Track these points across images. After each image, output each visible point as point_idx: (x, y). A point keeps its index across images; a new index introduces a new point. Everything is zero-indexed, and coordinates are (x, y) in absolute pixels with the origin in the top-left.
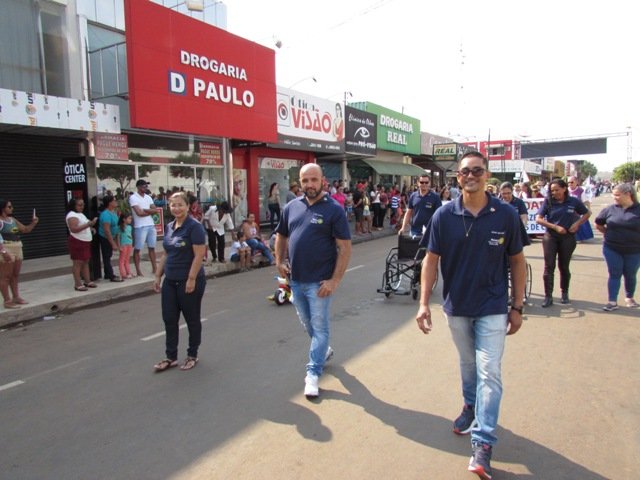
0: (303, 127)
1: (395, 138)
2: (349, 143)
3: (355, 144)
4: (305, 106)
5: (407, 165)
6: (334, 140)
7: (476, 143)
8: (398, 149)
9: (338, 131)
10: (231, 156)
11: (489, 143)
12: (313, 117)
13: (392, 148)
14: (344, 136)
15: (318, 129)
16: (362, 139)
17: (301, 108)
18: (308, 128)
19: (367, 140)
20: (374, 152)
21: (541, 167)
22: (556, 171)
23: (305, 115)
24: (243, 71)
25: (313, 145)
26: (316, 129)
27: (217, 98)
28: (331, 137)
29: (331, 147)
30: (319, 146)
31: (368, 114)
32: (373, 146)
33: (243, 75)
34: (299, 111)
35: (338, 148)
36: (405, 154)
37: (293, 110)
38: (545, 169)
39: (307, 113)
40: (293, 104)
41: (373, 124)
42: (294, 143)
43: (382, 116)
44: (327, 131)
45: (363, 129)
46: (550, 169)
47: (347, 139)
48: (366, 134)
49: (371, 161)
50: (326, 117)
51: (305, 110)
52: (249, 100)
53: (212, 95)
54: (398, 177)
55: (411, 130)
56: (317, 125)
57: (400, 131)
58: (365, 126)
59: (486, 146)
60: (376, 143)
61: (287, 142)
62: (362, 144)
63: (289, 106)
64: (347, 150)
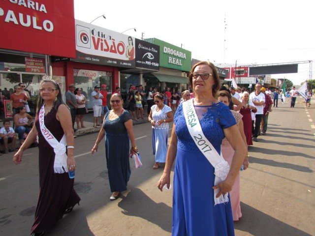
0: (102, 50)
1: (174, 61)
2: (138, 62)
3: (143, 62)
4: (103, 36)
5: (184, 78)
6: (127, 59)
7: (229, 68)
8: (176, 67)
9: (130, 54)
10: (51, 67)
11: (236, 68)
12: (110, 43)
13: (172, 67)
14: (134, 57)
15: (115, 52)
16: (148, 60)
17: (101, 38)
18: (106, 50)
19: (152, 61)
20: (158, 68)
21: (263, 81)
22: (272, 84)
23: (103, 42)
24: (43, 6)
25: (110, 62)
26: (112, 51)
27: (16, 22)
28: (124, 57)
29: (125, 64)
30: (115, 62)
31: (154, 45)
32: (157, 65)
33: (43, 8)
34: (99, 39)
35: (130, 64)
36: (183, 71)
37: (93, 38)
38: (266, 82)
39: (105, 41)
40: (93, 34)
41: (156, 51)
42: (94, 60)
43: (165, 48)
44: (121, 53)
45: (149, 54)
46: (268, 83)
47: (137, 59)
48: (152, 57)
49: (156, 74)
50: (120, 44)
51: (103, 39)
52: (49, 26)
53: (12, 20)
54: (178, 84)
55: (185, 57)
56: (113, 49)
57: (177, 57)
58: (151, 52)
59: (235, 70)
60: (158, 62)
61: (88, 59)
62: (148, 63)
63: (90, 35)
64: (137, 66)
